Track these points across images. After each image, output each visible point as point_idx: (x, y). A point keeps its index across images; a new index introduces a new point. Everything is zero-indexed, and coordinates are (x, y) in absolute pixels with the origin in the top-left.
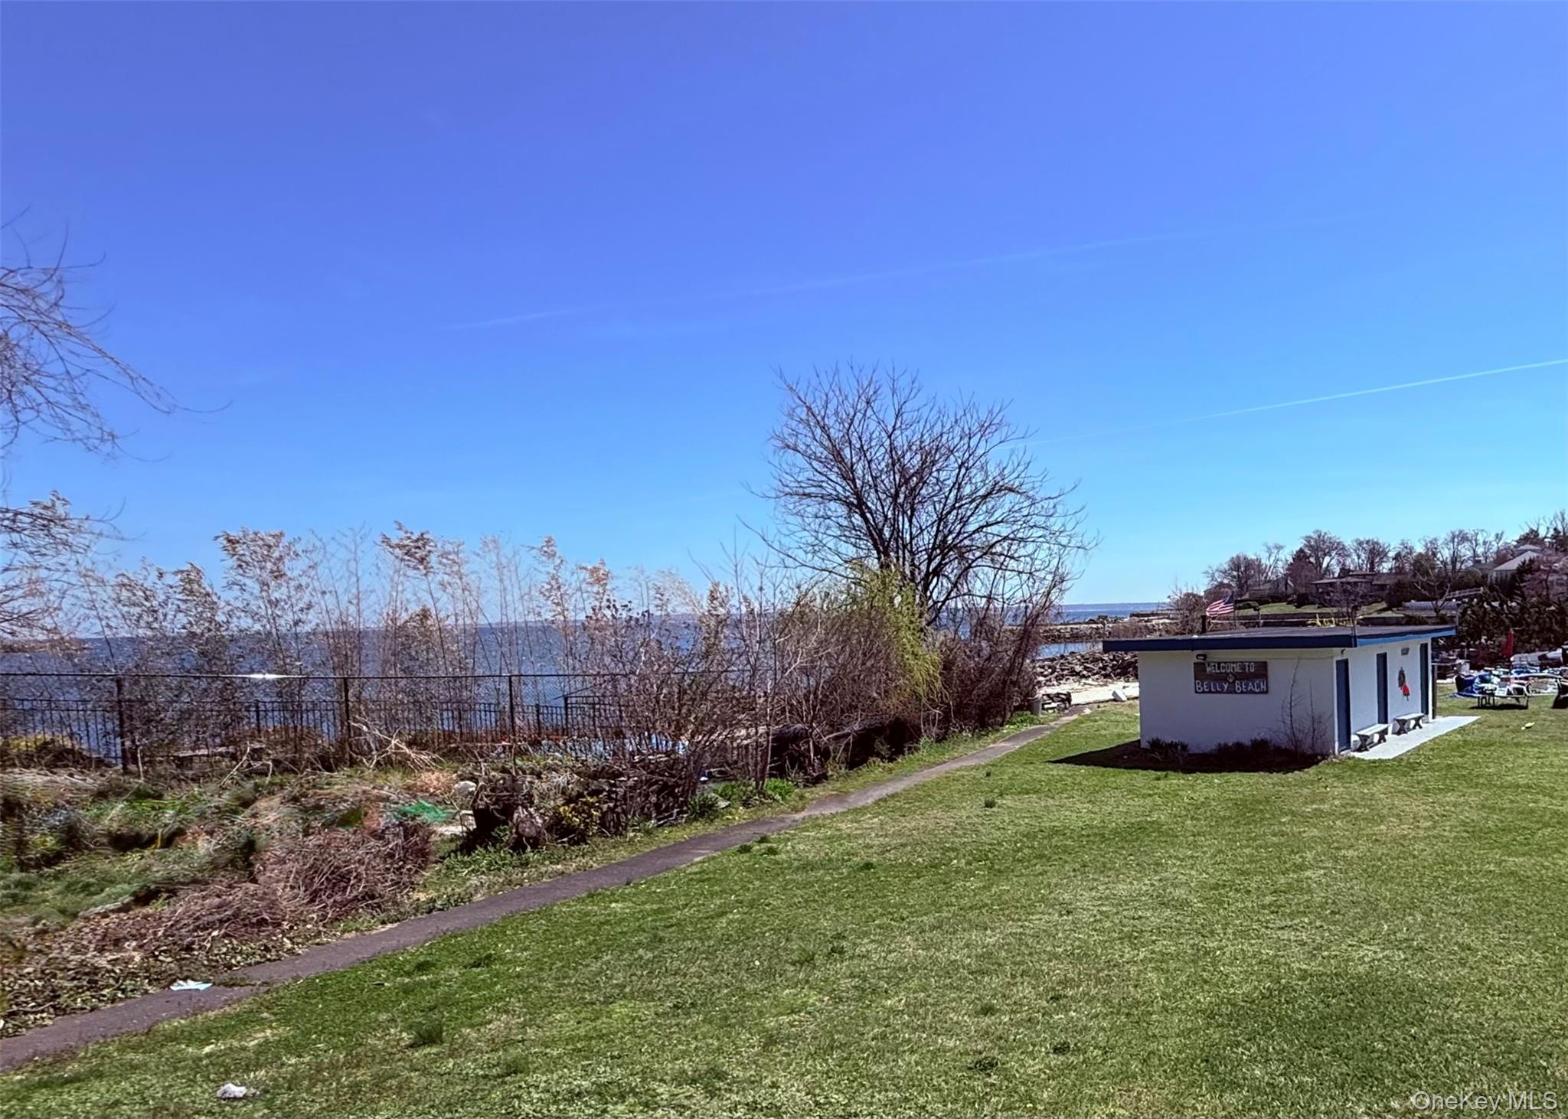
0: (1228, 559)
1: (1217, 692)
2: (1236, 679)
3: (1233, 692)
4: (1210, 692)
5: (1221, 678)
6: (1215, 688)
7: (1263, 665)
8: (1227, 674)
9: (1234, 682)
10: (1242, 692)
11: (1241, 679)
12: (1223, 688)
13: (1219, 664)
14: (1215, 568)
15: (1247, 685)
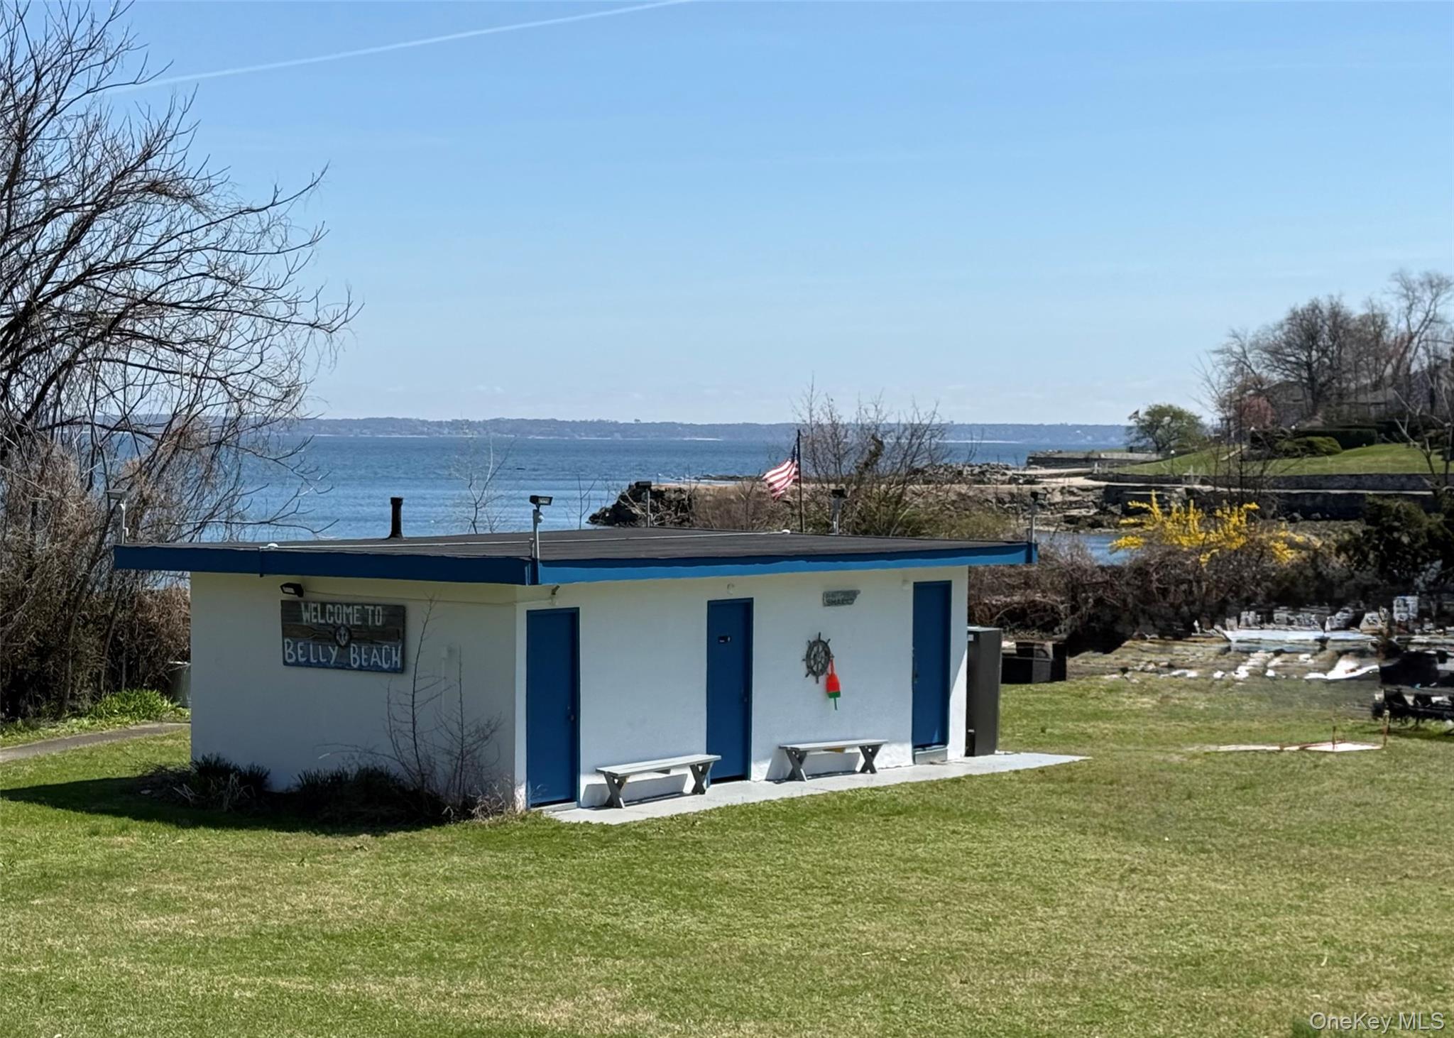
0: (1282, 314)
1: (320, 665)
2: (351, 639)
3: (343, 666)
4: (308, 664)
5: (324, 635)
6: (317, 656)
7: (397, 615)
8: (337, 628)
9: (347, 646)
10: (361, 668)
11: (360, 640)
12: (327, 655)
13: (324, 605)
14: (1250, 338)
15: (369, 654)
